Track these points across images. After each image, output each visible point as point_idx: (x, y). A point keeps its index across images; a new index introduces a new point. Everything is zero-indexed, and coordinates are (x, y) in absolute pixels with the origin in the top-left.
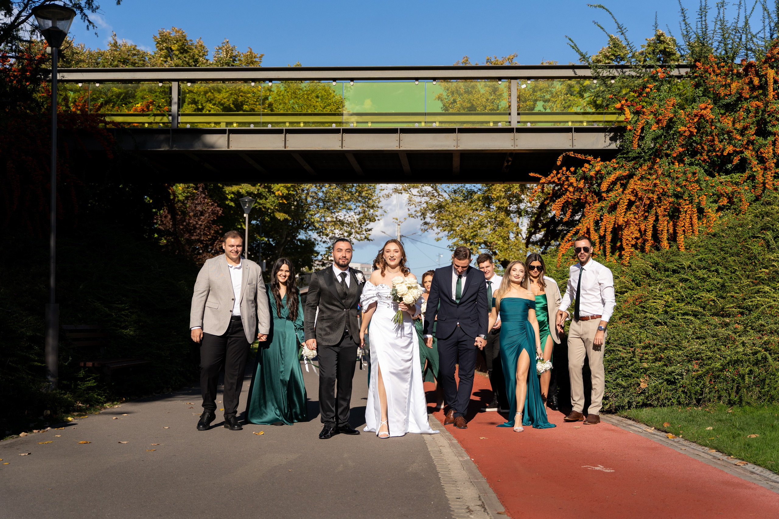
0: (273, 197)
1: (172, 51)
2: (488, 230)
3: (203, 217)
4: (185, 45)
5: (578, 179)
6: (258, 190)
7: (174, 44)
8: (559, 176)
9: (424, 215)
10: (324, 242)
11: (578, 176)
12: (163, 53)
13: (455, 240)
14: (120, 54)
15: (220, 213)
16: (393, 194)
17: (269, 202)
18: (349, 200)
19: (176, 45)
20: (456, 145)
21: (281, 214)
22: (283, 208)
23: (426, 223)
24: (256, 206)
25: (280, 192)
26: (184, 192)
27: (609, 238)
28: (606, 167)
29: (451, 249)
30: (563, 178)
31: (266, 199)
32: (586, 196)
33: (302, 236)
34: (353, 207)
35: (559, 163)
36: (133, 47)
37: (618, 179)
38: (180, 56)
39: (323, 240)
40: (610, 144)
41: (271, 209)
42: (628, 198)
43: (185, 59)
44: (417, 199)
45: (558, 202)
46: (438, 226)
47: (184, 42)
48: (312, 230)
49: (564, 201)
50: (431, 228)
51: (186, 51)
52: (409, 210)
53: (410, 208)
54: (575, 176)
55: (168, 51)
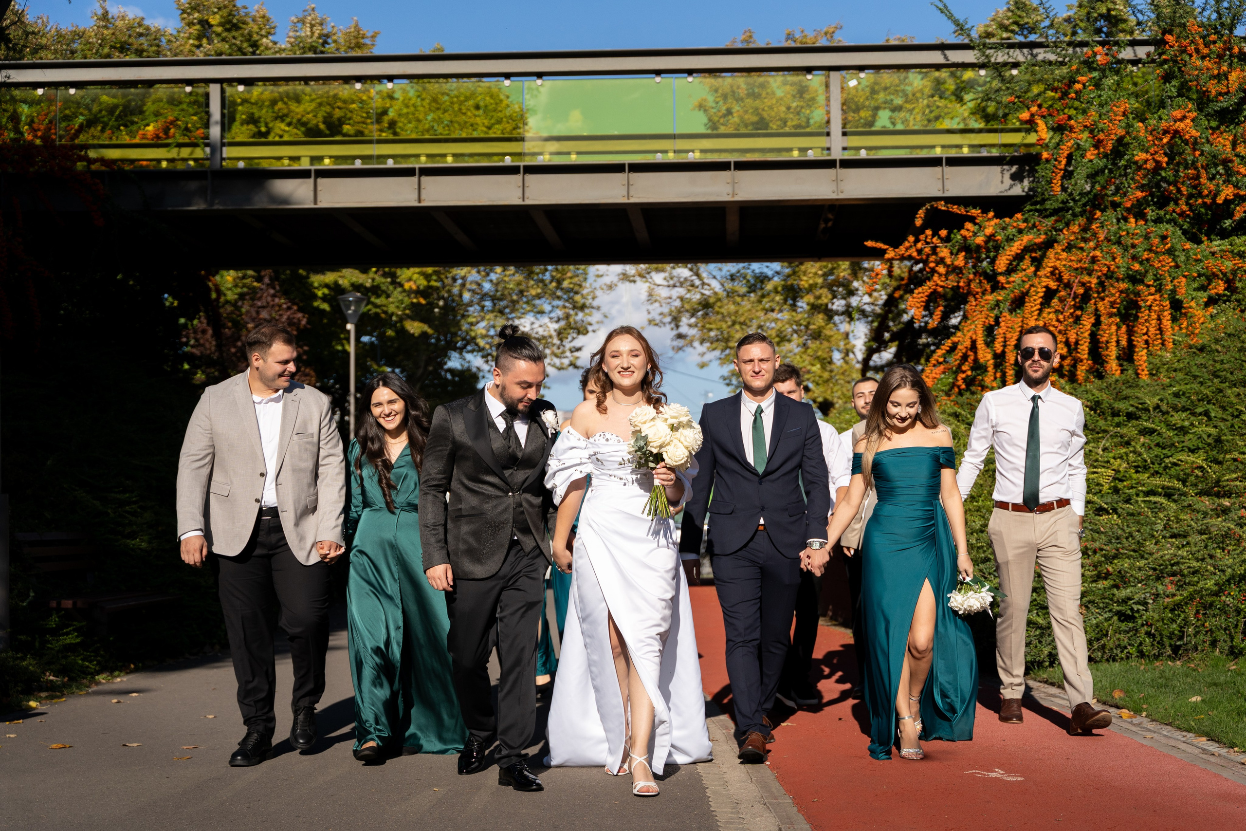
0: (401, 292)
1: (211, 26)
4: (234, 16)
5: (955, 251)
6: (373, 280)
7: (215, 13)
8: (919, 245)
9: (676, 321)
11: (953, 246)
12: (194, 30)
14: (113, 34)
15: (304, 323)
16: (620, 284)
17: (393, 303)
18: (539, 296)
19: (218, 16)
20: (731, 192)
21: (416, 324)
22: (418, 313)
23: (680, 336)
24: (369, 310)
25: (412, 283)
26: (236, 286)
28: (1004, 229)
29: (727, 381)
30: (927, 250)
31: (388, 296)
32: (969, 282)
33: (454, 362)
34: (547, 308)
35: (918, 222)
36: (138, 20)
37: (1026, 250)
38: (225, 34)
40: (1011, 187)
41: (397, 315)
42: (1044, 284)
43: (234, 41)
44: (664, 293)
45: (919, 293)
46: (702, 342)
47: (231, 11)
48: (472, 351)
49: (929, 291)
50: (691, 344)
51: (236, 27)
52: (649, 313)
53: (651, 308)
54: (948, 245)
55: (203, 26)
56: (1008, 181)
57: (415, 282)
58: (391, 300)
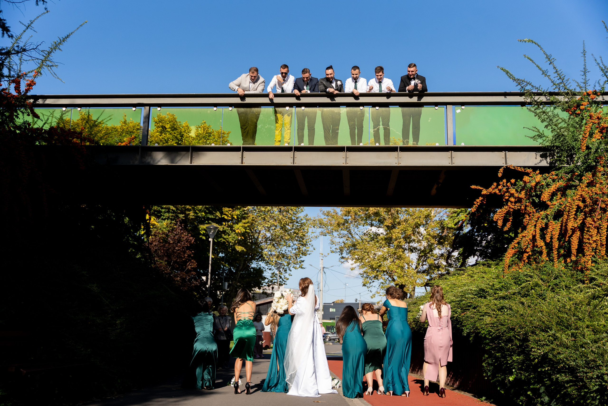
0: (234, 234)
1: (166, 129)
2: (388, 263)
3: (179, 244)
4: (175, 125)
5: (519, 190)
6: (223, 228)
7: (168, 124)
8: (500, 187)
9: (341, 251)
10: (270, 269)
11: (518, 187)
12: (159, 129)
13: (364, 269)
14: (127, 128)
15: (193, 241)
16: (320, 236)
17: (231, 238)
18: (289, 240)
19: (169, 125)
21: (240, 247)
22: (240, 243)
23: (343, 258)
24: (221, 240)
25: (239, 230)
26: (167, 227)
27: (556, 244)
28: (545, 179)
29: (362, 275)
30: (505, 189)
31: (229, 235)
32: (526, 206)
33: (254, 265)
34: (292, 244)
35: (500, 175)
36: (137, 124)
37: (558, 190)
38: (171, 132)
39: (269, 268)
40: (541, 161)
41: (232, 243)
43: (174, 134)
44: (337, 240)
45: (500, 212)
46: (353, 259)
47: (174, 123)
48: (261, 261)
49: (506, 211)
50: (347, 260)
51: (176, 129)
52: (331, 248)
53: (332, 246)
54: (515, 187)
55: (163, 128)
56: (539, 158)
57: (240, 230)
58: (230, 236)
